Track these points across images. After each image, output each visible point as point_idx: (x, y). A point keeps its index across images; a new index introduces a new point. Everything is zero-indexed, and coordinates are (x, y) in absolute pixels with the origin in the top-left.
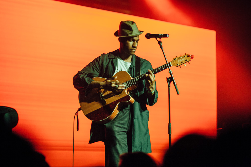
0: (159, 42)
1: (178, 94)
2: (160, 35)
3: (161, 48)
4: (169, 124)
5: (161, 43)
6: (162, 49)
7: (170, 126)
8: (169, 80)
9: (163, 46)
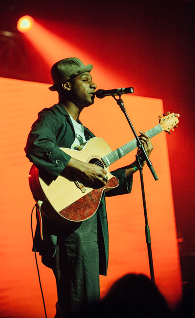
0: (119, 102)
1: (156, 180)
2: (119, 91)
3: (122, 111)
4: (146, 227)
5: (122, 103)
6: (124, 112)
7: (148, 231)
8: (140, 160)
9: (125, 107)
